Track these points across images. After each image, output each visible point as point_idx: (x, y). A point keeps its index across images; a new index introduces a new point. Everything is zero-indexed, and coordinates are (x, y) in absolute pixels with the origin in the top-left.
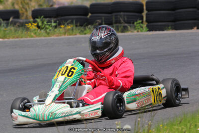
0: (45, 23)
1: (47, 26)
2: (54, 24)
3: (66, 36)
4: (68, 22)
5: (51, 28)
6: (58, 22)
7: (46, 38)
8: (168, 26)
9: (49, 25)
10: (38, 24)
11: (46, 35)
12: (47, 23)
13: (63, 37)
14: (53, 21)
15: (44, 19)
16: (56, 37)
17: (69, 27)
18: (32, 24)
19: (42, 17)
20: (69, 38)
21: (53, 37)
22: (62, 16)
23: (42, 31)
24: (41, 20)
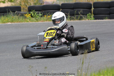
0: (36, 14)
1: (37, 16)
2: (40, 15)
3: (47, 22)
4: (49, 14)
5: (39, 17)
6: (43, 13)
7: (36, 22)
8: (106, 17)
9: (38, 15)
10: (31, 14)
11: (36, 20)
12: (37, 14)
13: (45, 22)
14: (40, 13)
15: (35, 12)
16: (41, 22)
17: (49, 17)
18: (28, 15)
19: (34, 10)
20: (49, 23)
21: (40, 22)
22: (45, 10)
23: (34, 18)
24: (33, 12)
